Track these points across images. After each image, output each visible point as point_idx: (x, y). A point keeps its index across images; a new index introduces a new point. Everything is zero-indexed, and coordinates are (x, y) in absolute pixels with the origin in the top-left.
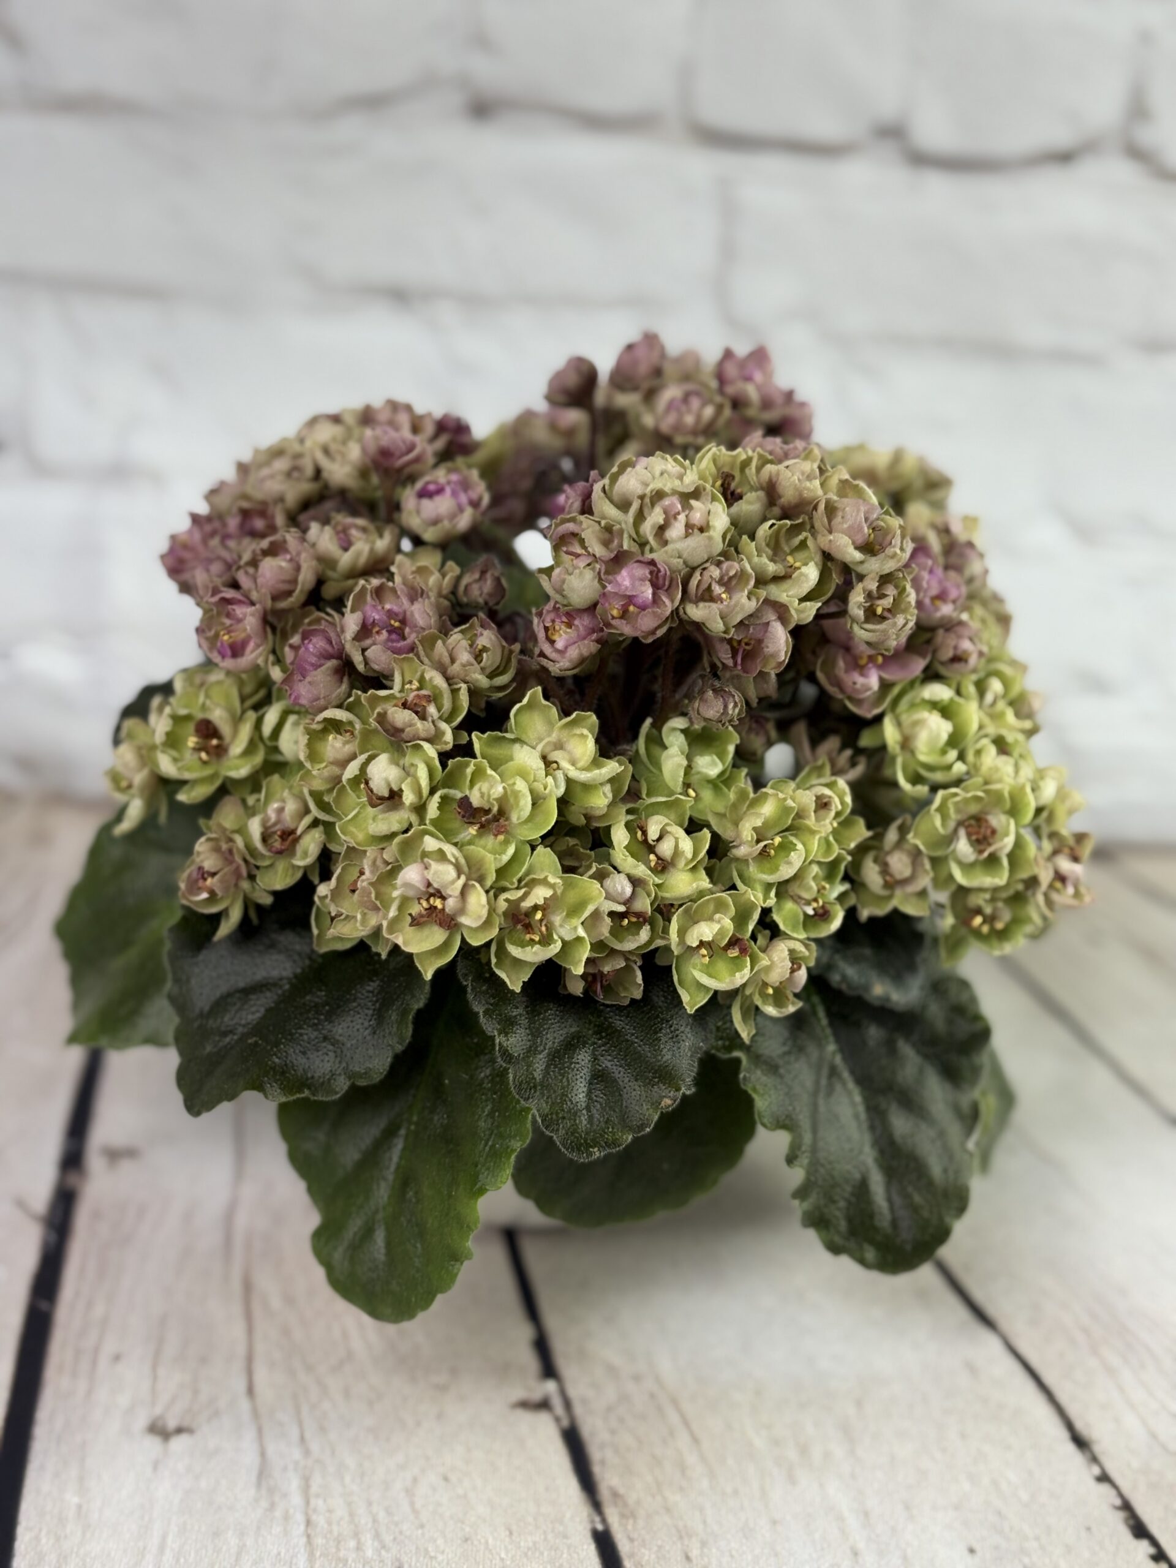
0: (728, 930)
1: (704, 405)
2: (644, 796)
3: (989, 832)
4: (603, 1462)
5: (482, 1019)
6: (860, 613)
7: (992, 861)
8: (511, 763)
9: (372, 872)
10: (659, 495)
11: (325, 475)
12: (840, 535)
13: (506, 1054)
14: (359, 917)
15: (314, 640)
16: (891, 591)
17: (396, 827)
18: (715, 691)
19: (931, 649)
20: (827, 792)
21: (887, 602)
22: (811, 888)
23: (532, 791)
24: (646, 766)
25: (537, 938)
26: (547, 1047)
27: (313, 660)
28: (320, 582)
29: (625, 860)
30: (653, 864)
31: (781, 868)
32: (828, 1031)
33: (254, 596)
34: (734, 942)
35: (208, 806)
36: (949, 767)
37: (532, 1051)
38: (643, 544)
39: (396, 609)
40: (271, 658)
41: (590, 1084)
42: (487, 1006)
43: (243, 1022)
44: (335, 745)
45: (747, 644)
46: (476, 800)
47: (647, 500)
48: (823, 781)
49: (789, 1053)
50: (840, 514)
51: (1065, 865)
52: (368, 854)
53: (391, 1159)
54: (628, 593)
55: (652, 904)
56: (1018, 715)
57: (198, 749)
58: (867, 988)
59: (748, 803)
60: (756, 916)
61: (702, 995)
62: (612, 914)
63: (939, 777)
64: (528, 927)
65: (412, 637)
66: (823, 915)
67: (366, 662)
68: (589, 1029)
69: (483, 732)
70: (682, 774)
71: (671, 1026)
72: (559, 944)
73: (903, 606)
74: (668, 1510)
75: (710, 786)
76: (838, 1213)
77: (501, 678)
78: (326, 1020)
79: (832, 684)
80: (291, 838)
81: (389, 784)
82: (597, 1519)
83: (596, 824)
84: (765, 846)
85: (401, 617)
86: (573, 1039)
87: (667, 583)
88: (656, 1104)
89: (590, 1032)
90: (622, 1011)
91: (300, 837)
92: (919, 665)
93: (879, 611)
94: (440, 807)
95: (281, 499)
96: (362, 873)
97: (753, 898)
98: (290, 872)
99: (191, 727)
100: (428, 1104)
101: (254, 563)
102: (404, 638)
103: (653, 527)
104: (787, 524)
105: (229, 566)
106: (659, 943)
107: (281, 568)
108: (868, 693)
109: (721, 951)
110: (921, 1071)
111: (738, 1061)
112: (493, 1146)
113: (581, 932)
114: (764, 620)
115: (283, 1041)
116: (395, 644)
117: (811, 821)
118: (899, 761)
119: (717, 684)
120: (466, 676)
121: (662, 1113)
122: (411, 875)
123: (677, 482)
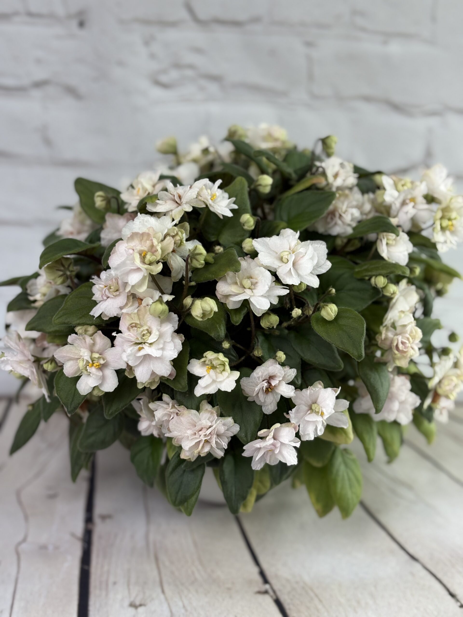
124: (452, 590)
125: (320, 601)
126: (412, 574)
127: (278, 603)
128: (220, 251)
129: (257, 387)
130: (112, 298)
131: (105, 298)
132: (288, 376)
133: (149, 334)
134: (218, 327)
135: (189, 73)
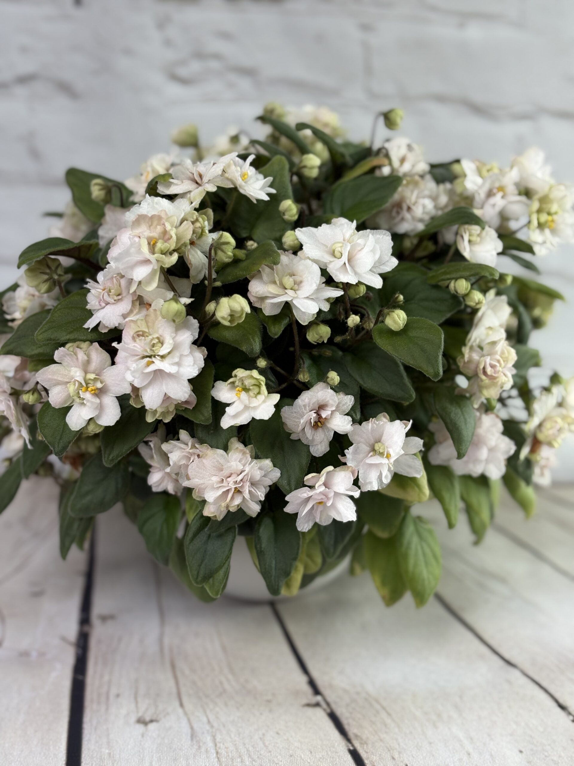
82: (350, 745)
124: (561, 701)
125: (389, 714)
126: (509, 682)
127: (334, 717)
128: (253, 247)
129: (303, 419)
130: (114, 304)
131: (103, 305)
132: (344, 405)
133: (160, 345)
134: (251, 338)
135: (214, 64)
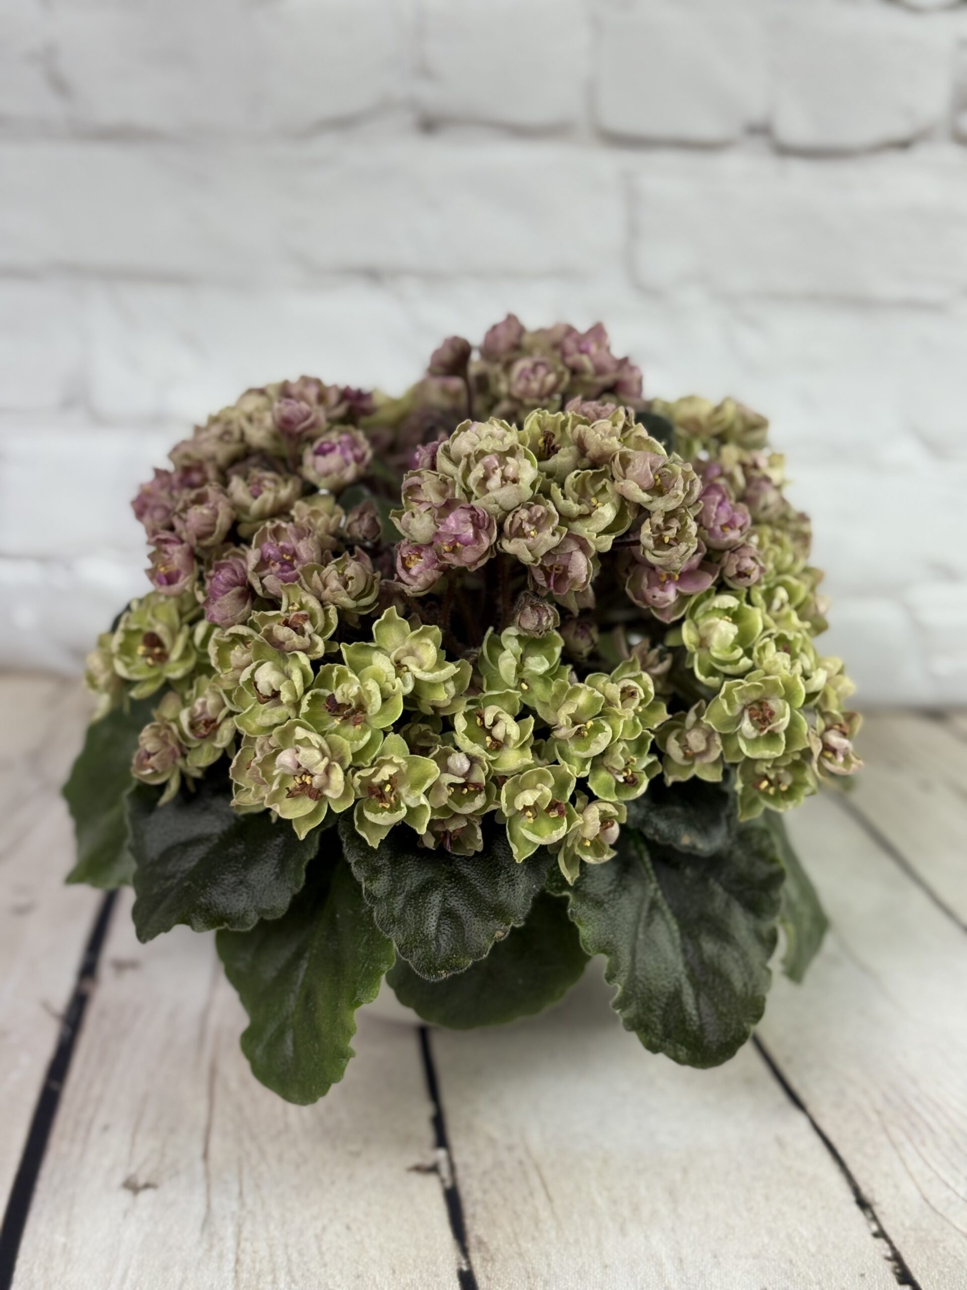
0: (548, 796)
1: (549, 372)
2: (485, 690)
3: (767, 714)
4: (474, 1216)
5: (354, 869)
6: (651, 543)
7: (772, 736)
8: (369, 668)
9: (261, 755)
10: (482, 454)
11: (247, 438)
12: (630, 481)
13: (370, 894)
14: (253, 789)
15: (223, 572)
16: (675, 524)
17: (276, 720)
18: (532, 607)
19: (719, 567)
20: (633, 684)
21: (672, 533)
22: (619, 762)
23: (382, 691)
24: (489, 665)
25: (388, 806)
26: (406, 890)
27: (222, 587)
28: (235, 523)
29: (464, 742)
30: (488, 744)
31: (591, 746)
32: (652, 872)
33: (184, 536)
34: (553, 806)
35: (157, 699)
36: (737, 662)
37: (392, 893)
38: (469, 494)
39: (287, 545)
40: (197, 585)
41: (440, 919)
42: (357, 858)
43: (182, 869)
44: (237, 654)
45: (557, 569)
46: (339, 699)
47: (472, 458)
48: (632, 675)
49: (615, 891)
50: (632, 463)
51: (834, 739)
52: (258, 741)
53: (298, 977)
54: (454, 533)
55: (486, 777)
56: (802, 618)
57: (146, 655)
58: (677, 838)
59: (566, 694)
60: (573, 784)
61: (530, 847)
62: (451, 785)
63: (728, 669)
64: (382, 797)
65: (299, 568)
66: (631, 782)
67: (264, 588)
68: (442, 875)
69: (350, 643)
70: (514, 671)
71: (508, 872)
72: (404, 812)
73: (687, 536)
74: (520, 1255)
75: (542, 680)
76: (655, 1019)
77: (366, 599)
78: (243, 867)
79: (637, 598)
80: (212, 726)
81: (271, 686)
82: (464, 1262)
83: (442, 714)
84: (579, 729)
85: (292, 552)
86: (427, 884)
87: (486, 524)
88: (491, 936)
89: (443, 877)
90: (468, 861)
91: (220, 725)
92: (709, 581)
93: (667, 540)
94: (310, 704)
95: (213, 458)
96: (255, 755)
97: (568, 771)
98: (212, 752)
99: (140, 639)
100: (325, 933)
101: (185, 509)
102: (293, 568)
103: (475, 480)
104: (589, 474)
105: (168, 512)
106: (493, 807)
107: (202, 514)
108: (668, 604)
109: (544, 813)
110: (727, 905)
111: (566, 899)
112: (368, 968)
113: (423, 801)
114: (568, 551)
115: (209, 884)
116: (284, 574)
117: (618, 709)
118: (696, 657)
119: (535, 601)
120: (335, 599)
121: (495, 942)
122: (286, 758)
123: (499, 443)
125: (550, 1199)
127: (453, 1199)
